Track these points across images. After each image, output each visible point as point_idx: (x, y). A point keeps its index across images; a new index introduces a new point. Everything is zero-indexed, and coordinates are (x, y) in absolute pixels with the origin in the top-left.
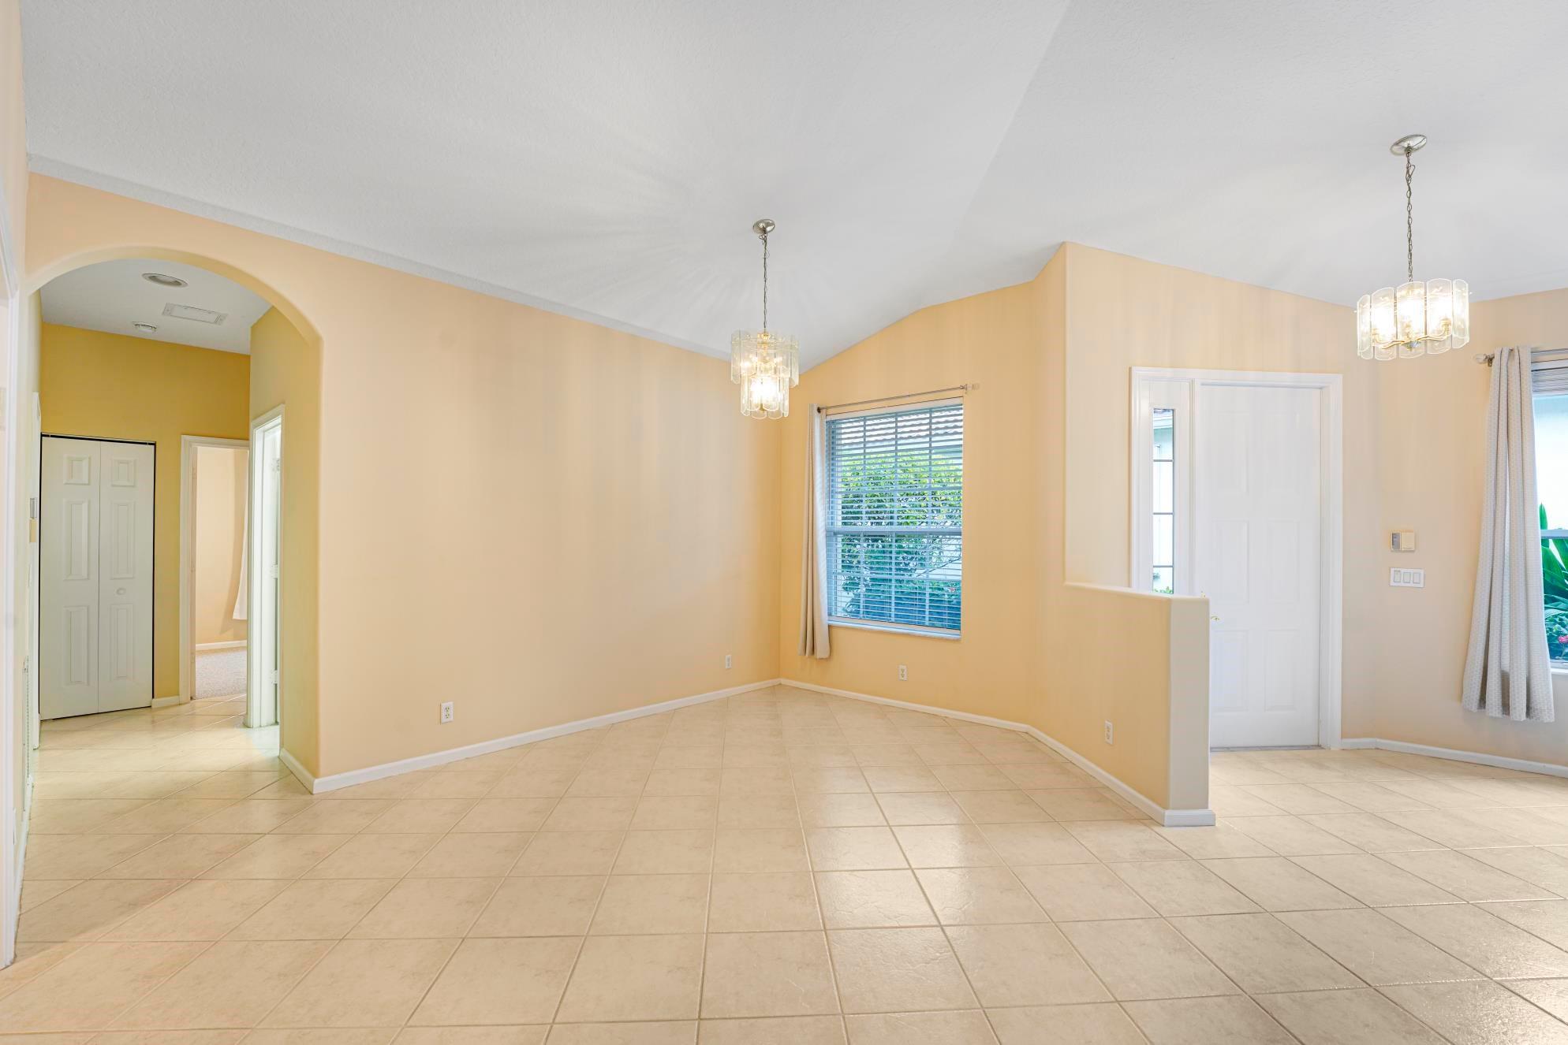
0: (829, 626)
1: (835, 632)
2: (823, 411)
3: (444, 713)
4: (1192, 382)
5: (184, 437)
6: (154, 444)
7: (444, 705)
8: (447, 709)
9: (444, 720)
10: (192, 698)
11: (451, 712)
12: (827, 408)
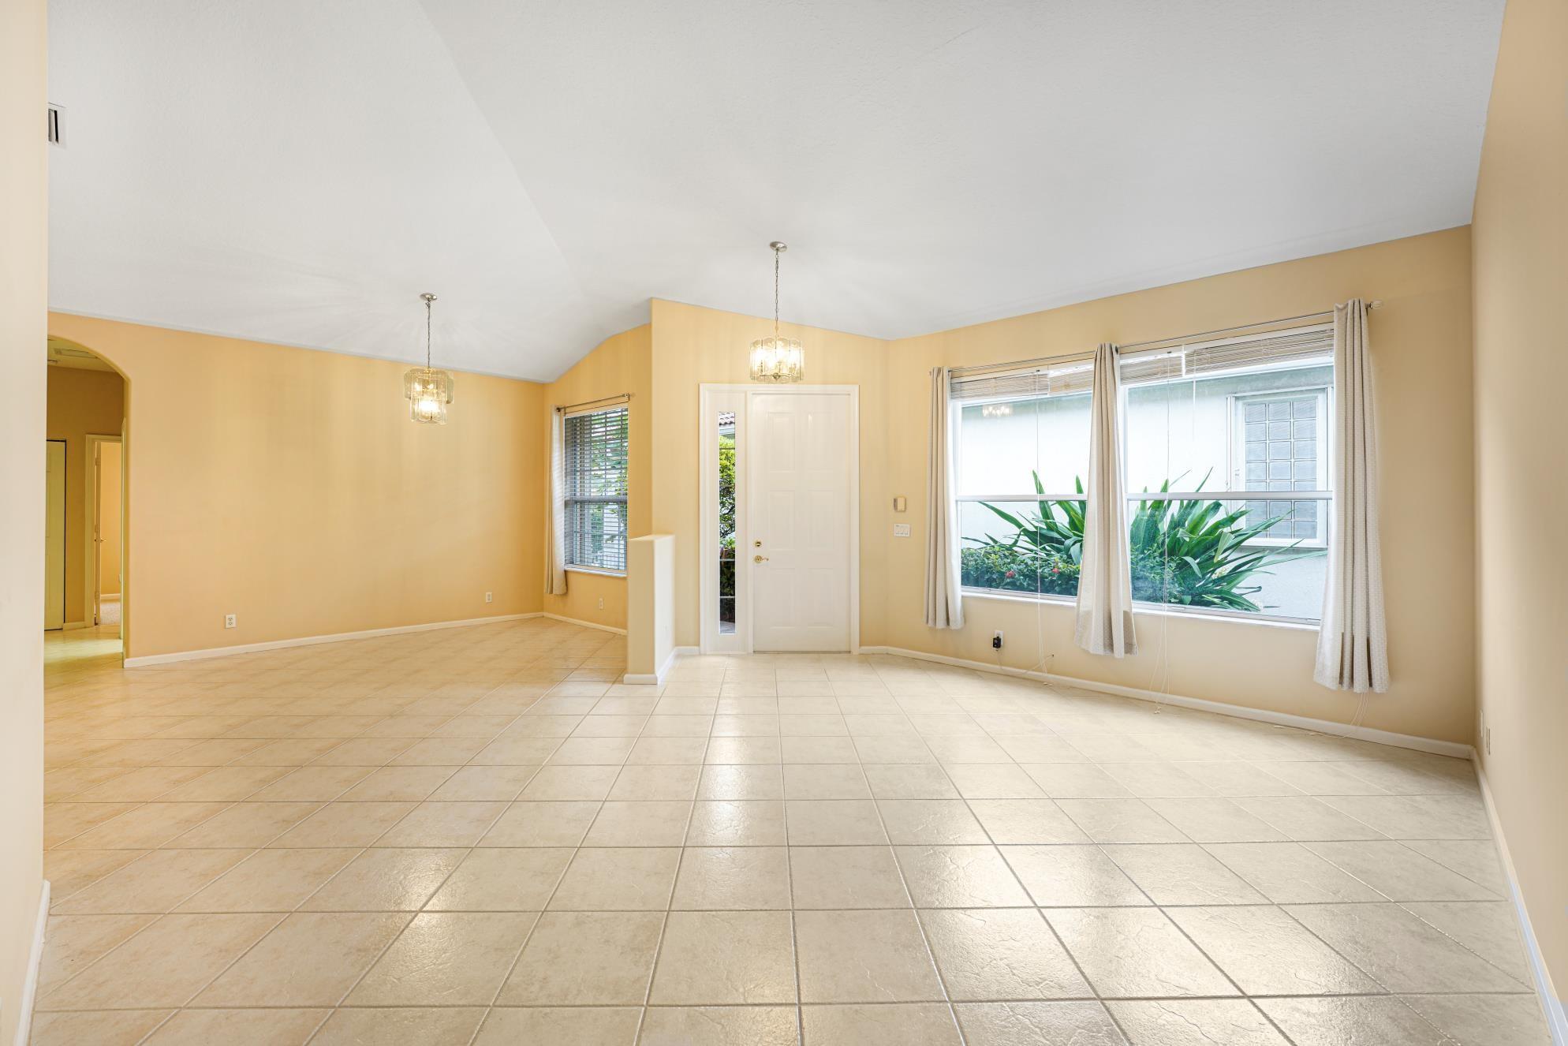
0: (566, 572)
1: (571, 577)
2: (563, 410)
3: (227, 621)
4: (746, 393)
5: (87, 436)
6: (65, 441)
7: (227, 617)
8: (230, 619)
9: (227, 626)
10: (96, 624)
11: (234, 621)
12: (565, 408)
